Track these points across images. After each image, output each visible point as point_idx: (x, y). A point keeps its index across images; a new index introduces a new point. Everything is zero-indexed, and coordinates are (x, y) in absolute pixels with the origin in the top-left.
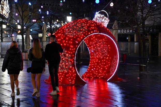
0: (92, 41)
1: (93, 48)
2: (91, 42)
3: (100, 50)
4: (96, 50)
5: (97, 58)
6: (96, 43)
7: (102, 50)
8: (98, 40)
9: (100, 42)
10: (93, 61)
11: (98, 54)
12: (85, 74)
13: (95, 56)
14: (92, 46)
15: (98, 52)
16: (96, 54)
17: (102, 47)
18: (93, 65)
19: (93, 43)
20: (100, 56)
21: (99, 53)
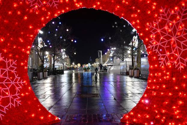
0: (151, 19)
1: (156, 39)
2: (148, 24)
3: (174, 43)
4: (164, 44)
5: (167, 67)
6: (162, 25)
7: (182, 43)
8: (166, 11)
9: (173, 17)
10: (157, 78)
11: (170, 56)
12: (132, 113)
13: (162, 62)
14: (151, 33)
15: (170, 52)
16: (163, 57)
17: (181, 32)
18: (154, 90)
19: (153, 25)
20: (178, 62)
21: (173, 52)
